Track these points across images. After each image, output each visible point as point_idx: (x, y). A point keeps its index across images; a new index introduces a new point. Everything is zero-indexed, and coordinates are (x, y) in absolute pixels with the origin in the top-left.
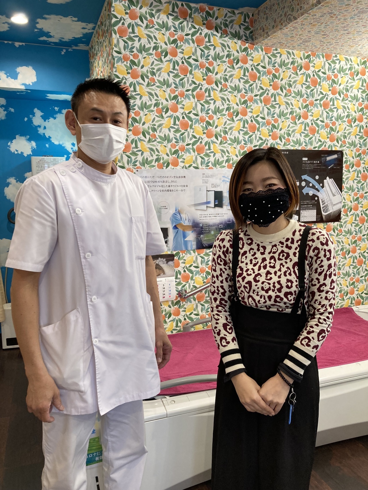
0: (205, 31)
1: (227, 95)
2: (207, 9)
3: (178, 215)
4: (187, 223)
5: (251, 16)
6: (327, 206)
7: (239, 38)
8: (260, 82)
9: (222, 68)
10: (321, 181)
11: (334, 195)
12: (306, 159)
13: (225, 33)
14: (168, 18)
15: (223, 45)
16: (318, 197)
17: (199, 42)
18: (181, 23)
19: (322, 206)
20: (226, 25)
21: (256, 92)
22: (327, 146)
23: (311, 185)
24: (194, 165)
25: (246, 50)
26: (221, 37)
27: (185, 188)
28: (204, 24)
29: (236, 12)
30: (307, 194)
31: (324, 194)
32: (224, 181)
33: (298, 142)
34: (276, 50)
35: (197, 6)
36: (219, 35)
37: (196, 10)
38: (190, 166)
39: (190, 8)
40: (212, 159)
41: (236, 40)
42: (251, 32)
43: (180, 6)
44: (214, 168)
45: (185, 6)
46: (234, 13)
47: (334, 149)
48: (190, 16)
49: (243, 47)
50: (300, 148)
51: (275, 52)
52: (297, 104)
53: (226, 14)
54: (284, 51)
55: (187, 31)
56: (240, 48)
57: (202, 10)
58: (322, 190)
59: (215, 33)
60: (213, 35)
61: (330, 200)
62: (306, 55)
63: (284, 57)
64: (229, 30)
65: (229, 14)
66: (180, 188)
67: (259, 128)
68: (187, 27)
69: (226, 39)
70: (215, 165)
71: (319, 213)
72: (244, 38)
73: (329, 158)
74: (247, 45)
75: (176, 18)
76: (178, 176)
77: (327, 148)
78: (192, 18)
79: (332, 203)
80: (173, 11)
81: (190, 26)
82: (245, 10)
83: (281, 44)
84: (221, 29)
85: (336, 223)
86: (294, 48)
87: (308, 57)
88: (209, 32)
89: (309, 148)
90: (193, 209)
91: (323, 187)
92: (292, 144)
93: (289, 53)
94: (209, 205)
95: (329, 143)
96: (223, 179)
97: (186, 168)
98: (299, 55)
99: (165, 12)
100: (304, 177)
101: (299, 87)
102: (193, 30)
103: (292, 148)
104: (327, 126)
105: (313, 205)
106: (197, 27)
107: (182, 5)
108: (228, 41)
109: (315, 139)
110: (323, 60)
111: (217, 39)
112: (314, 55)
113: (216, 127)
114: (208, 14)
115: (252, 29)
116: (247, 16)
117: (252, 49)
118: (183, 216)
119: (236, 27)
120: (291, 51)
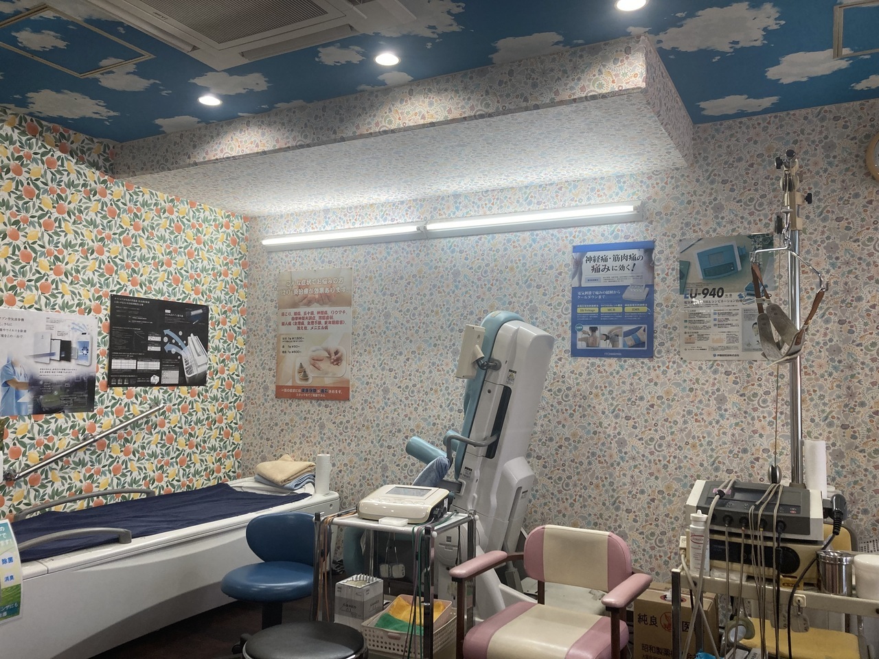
0: (58, 153)
1: (81, 228)
2: (61, 130)
3: (11, 368)
4: (22, 379)
5: (111, 148)
6: (190, 367)
7: (98, 169)
8: (119, 220)
9: (76, 198)
10: (184, 338)
11: (199, 355)
12: (169, 311)
13: (80, 161)
14: (13, 131)
15: (79, 172)
16: (181, 356)
17: (50, 165)
18: (29, 139)
19: (185, 367)
20: (83, 152)
21: (114, 230)
23: (174, 341)
24: (36, 306)
25: (104, 182)
26: (76, 163)
27: (23, 333)
28: (57, 146)
29: (95, 140)
30: (170, 351)
31: (188, 353)
32: (73, 329)
33: (160, 292)
34: (138, 188)
35: (49, 125)
36: (75, 161)
37: (48, 129)
38: (30, 307)
39: (41, 126)
40: (60, 301)
41: (93, 170)
42: (111, 165)
43: (29, 121)
44: (62, 312)
45: (35, 122)
46: (93, 141)
47: (199, 303)
48: (41, 134)
49: (102, 179)
50: (162, 299)
51: (137, 190)
52: (160, 249)
53: (83, 141)
54: (147, 190)
55: (35, 149)
56: (99, 179)
57: (56, 131)
58: (185, 349)
59: (70, 158)
60: (68, 159)
61: (195, 360)
62: (170, 198)
63: (147, 197)
64: (86, 157)
65: (86, 141)
66: (14, 333)
67: (117, 270)
68: (37, 144)
69: (83, 166)
70: (62, 308)
71: (182, 374)
72: (103, 169)
73: (193, 313)
74: (106, 177)
75: (23, 133)
76: (14, 318)
77: (191, 302)
78: (43, 137)
79: (196, 364)
80: (20, 124)
81: (40, 144)
82: (106, 141)
83: (146, 185)
84: (77, 155)
85: (201, 387)
86: (158, 190)
87: (172, 201)
88: (63, 155)
89: (172, 299)
90: (32, 361)
91: (186, 344)
92: (154, 293)
93: (152, 193)
94: (52, 358)
95: (194, 296)
96: (72, 326)
97: (25, 308)
98: (162, 197)
99: (9, 124)
100: (167, 332)
101: (162, 231)
102: (43, 150)
103: (154, 298)
104: (192, 277)
105: (176, 365)
106: (49, 147)
107: (32, 120)
108: (84, 168)
110: (187, 207)
111: (71, 164)
112: (178, 200)
113: (67, 264)
114: (62, 136)
115: (112, 162)
116: (106, 146)
117: (111, 182)
118: (18, 370)
119: (94, 157)
120: (154, 192)
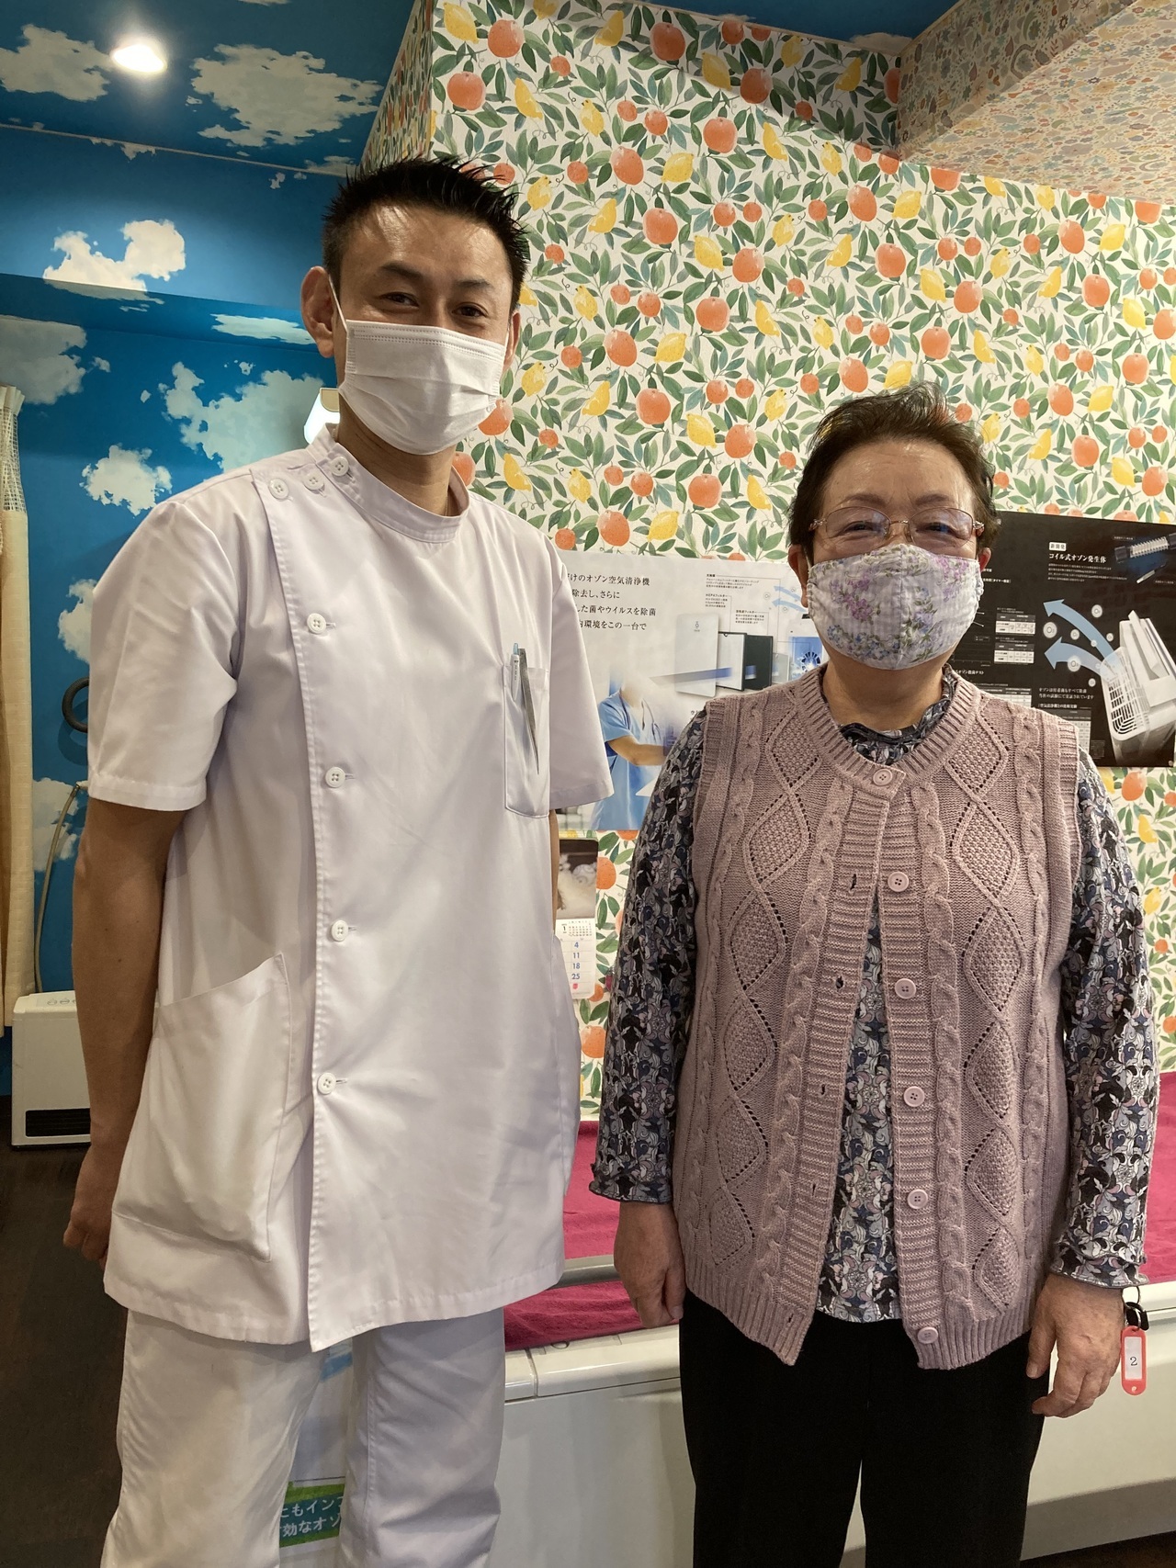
0: (739, 104)
1: (802, 316)
2: (748, 34)
3: (618, 708)
4: (646, 738)
5: (892, 65)
6: (1126, 712)
7: (851, 135)
8: (913, 283)
9: (786, 230)
10: (1109, 625)
11: (1153, 676)
12: (1062, 547)
13: (803, 116)
14: (618, 57)
15: (796, 154)
16: (1098, 678)
17: (716, 140)
18: (659, 75)
19: (1110, 709)
20: (808, 91)
21: (898, 313)
22: (1134, 509)
23: (1075, 635)
25: (870, 173)
26: (789, 127)
27: (647, 618)
28: (735, 82)
29: (844, 48)
30: (1063, 665)
31: (1119, 669)
32: (778, 602)
33: (1035, 489)
34: (973, 179)
35: (714, 24)
36: (784, 120)
37: (712, 35)
38: (665, 547)
39: (692, 28)
40: (742, 528)
41: (838, 141)
42: (892, 118)
43: (658, 19)
44: (748, 557)
45: (675, 23)
46: (835, 52)
47: (1156, 519)
48: (691, 55)
49: (862, 165)
50: (1041, 510)
51: (969, 186)
52: (1036, 361)
53: (811, 54)
54: (1000, 184)
55: (677, 100)
56: (853, 166)
57: (730, 36)
58: (1111, 656)
59: (772, 113)
60: (764, 118)
61: (1141, 691)
62: (1073, 200)
63: (998, 204)
64: (816, 105)
65: (819, 56)
66: (628, 619)
68: (680, 88)
69: (807, 134)
70: (750, 547)
71: (1100, 732)
72: (866, 134)
73: (1138, 550)
74: (875, 158)
75: (644, 59)
76: (625, 577)
77: (1132, 516)
78: (697, 61)
79: (1144, 702)
80: (635, 34)
81: (688, 85)
82: (874, 41)
83: (992, 160)
84: (791, 101)
85: (1158, 772)
86: (1031, 175)
87: (1079, 207)
88: (752, 108)
89: (1072, 509)
90: (670, 691)
91: (1115, 644)
92: (1015, 492)
93: (1014, 191)
94: (723, 682)
95: (1141, 498)
97: (652, 551)
98: (1047, 201)
99: (607, 38)
100: (1054, 607)
101: (1044, 305)
102: (698, 99)
103: (1015, 508)
104: (1136, 440)
105: (1081, 703)
106: (713, 91)
107: (666, 17)
108: (812, 140)
109: (1095, 481)
110: (1127, 221)
111: (775, 131)
112: (1098, 203)
113: (762, 421)
114: (751, 50)
115: (894, 107)
116: (877, 63)
117: (891, 170)
118: (636, 713)
119: (841, 99)
120: (1021, 186)
